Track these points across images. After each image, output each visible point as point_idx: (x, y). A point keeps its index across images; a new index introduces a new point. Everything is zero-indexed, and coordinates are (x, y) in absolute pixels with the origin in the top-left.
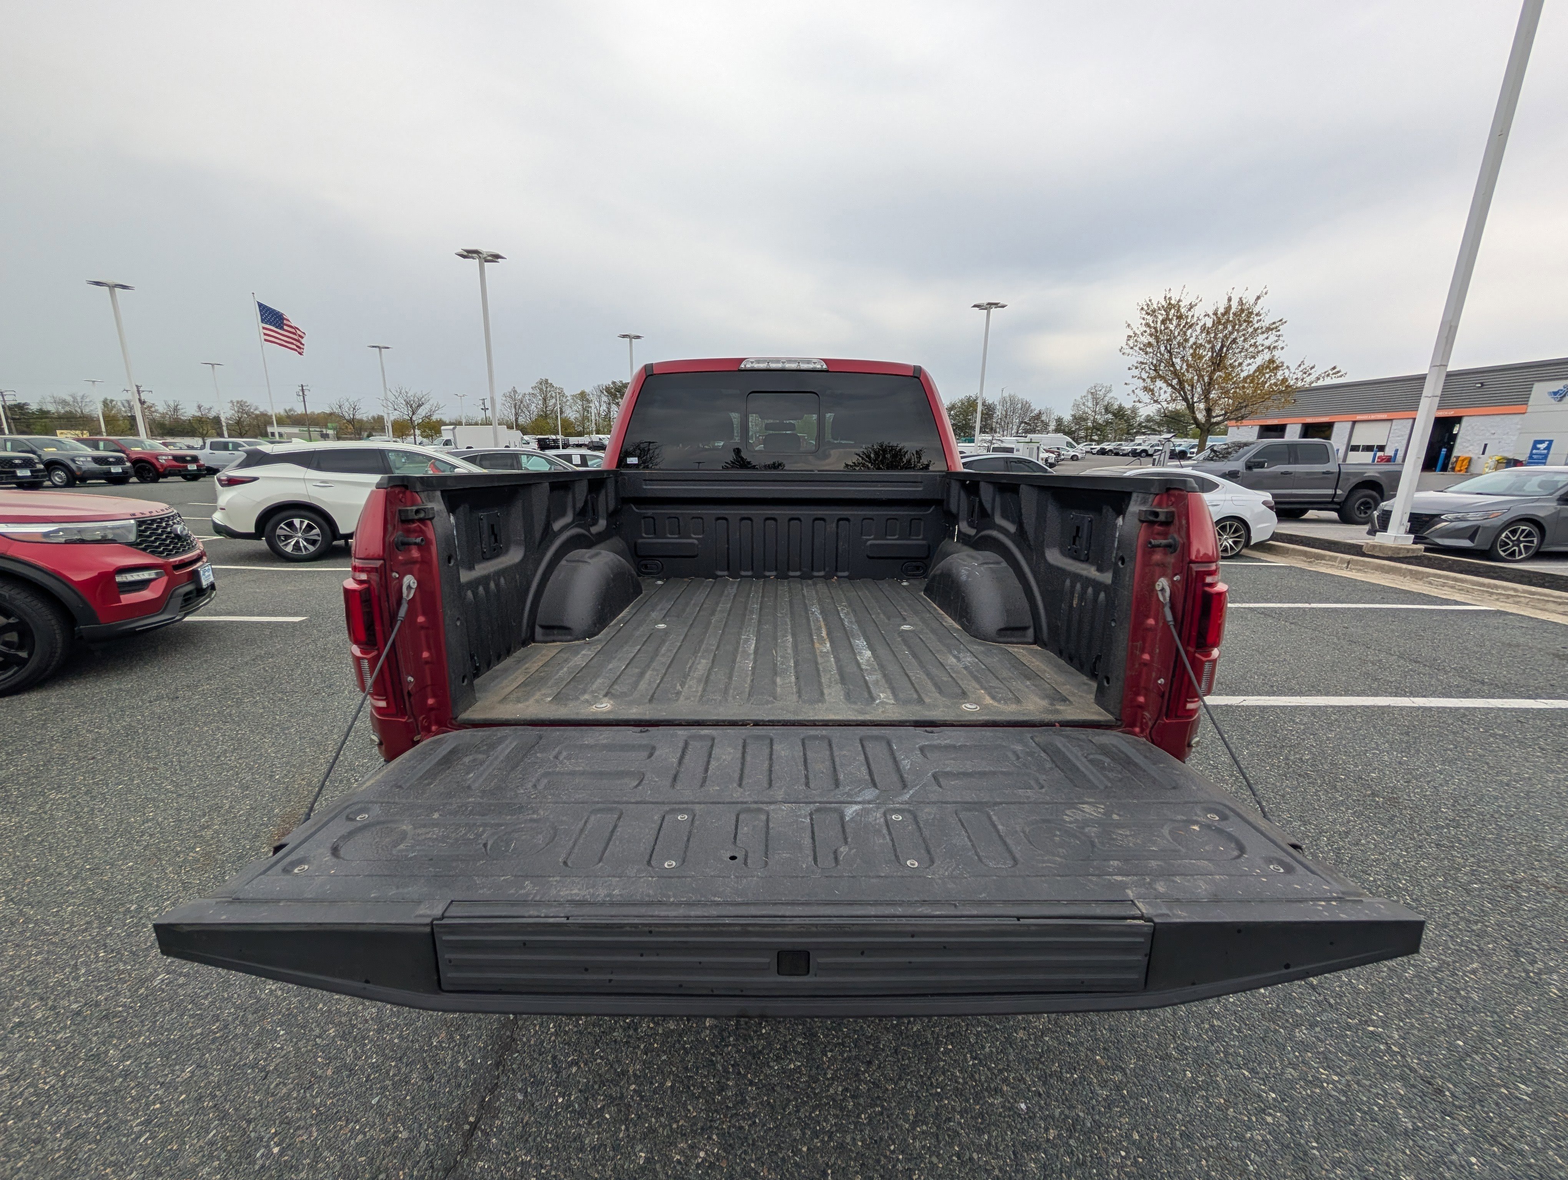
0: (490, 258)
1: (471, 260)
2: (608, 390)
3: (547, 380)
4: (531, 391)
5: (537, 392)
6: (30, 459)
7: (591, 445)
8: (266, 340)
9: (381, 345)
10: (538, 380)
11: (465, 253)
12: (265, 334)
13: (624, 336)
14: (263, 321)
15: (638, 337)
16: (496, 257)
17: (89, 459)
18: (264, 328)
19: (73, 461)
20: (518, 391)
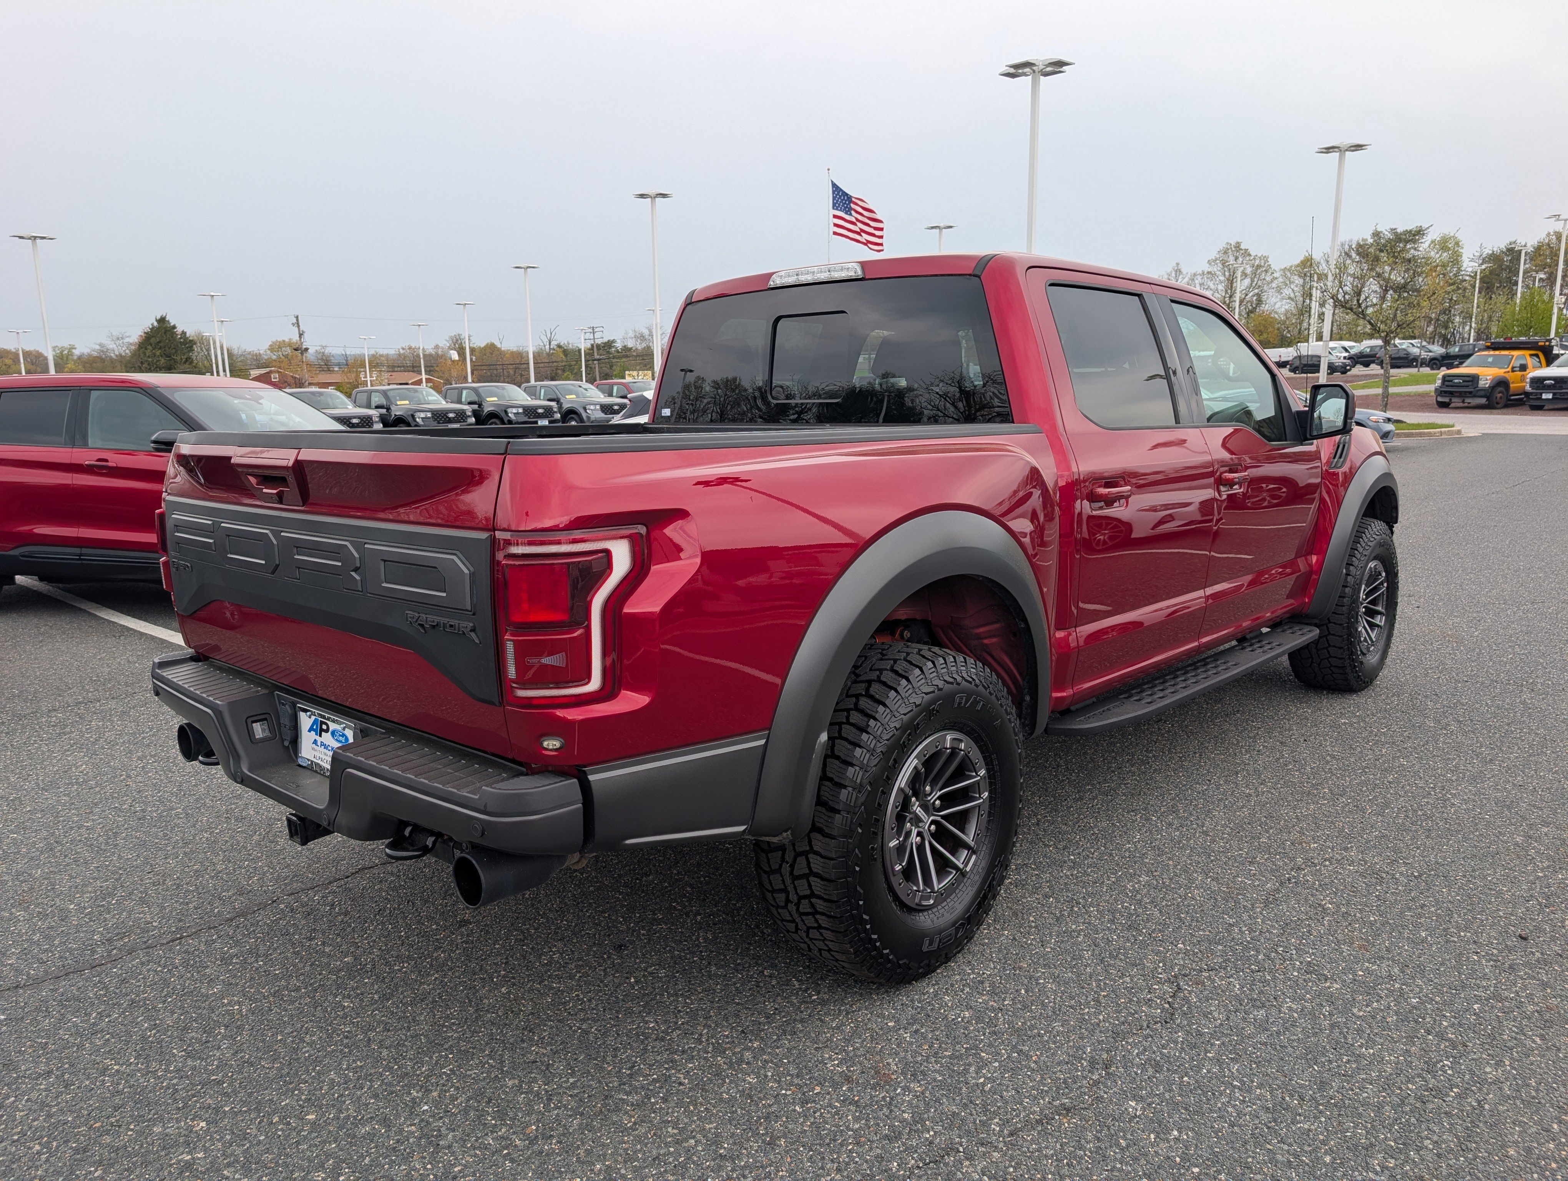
0: (1049, 69)
1: (1023, 78)
2: (1362, 250)
3: (1238, 246)
4: (1207, 268)
5: (1217, 269)
6: (551, 408)
7: (1297, 363)
8: (835, 233)
9: (942, 225)
10: (1222, 246)
11: (1012, 71)
12: (836, 225)
13: (1328, 150)
14: (835, 207)
15: (1358, 147)
16: (1058, 65)
17: (598, 407)
18: (835, 217)
19: (585, 409)
20: (1184, 271)
